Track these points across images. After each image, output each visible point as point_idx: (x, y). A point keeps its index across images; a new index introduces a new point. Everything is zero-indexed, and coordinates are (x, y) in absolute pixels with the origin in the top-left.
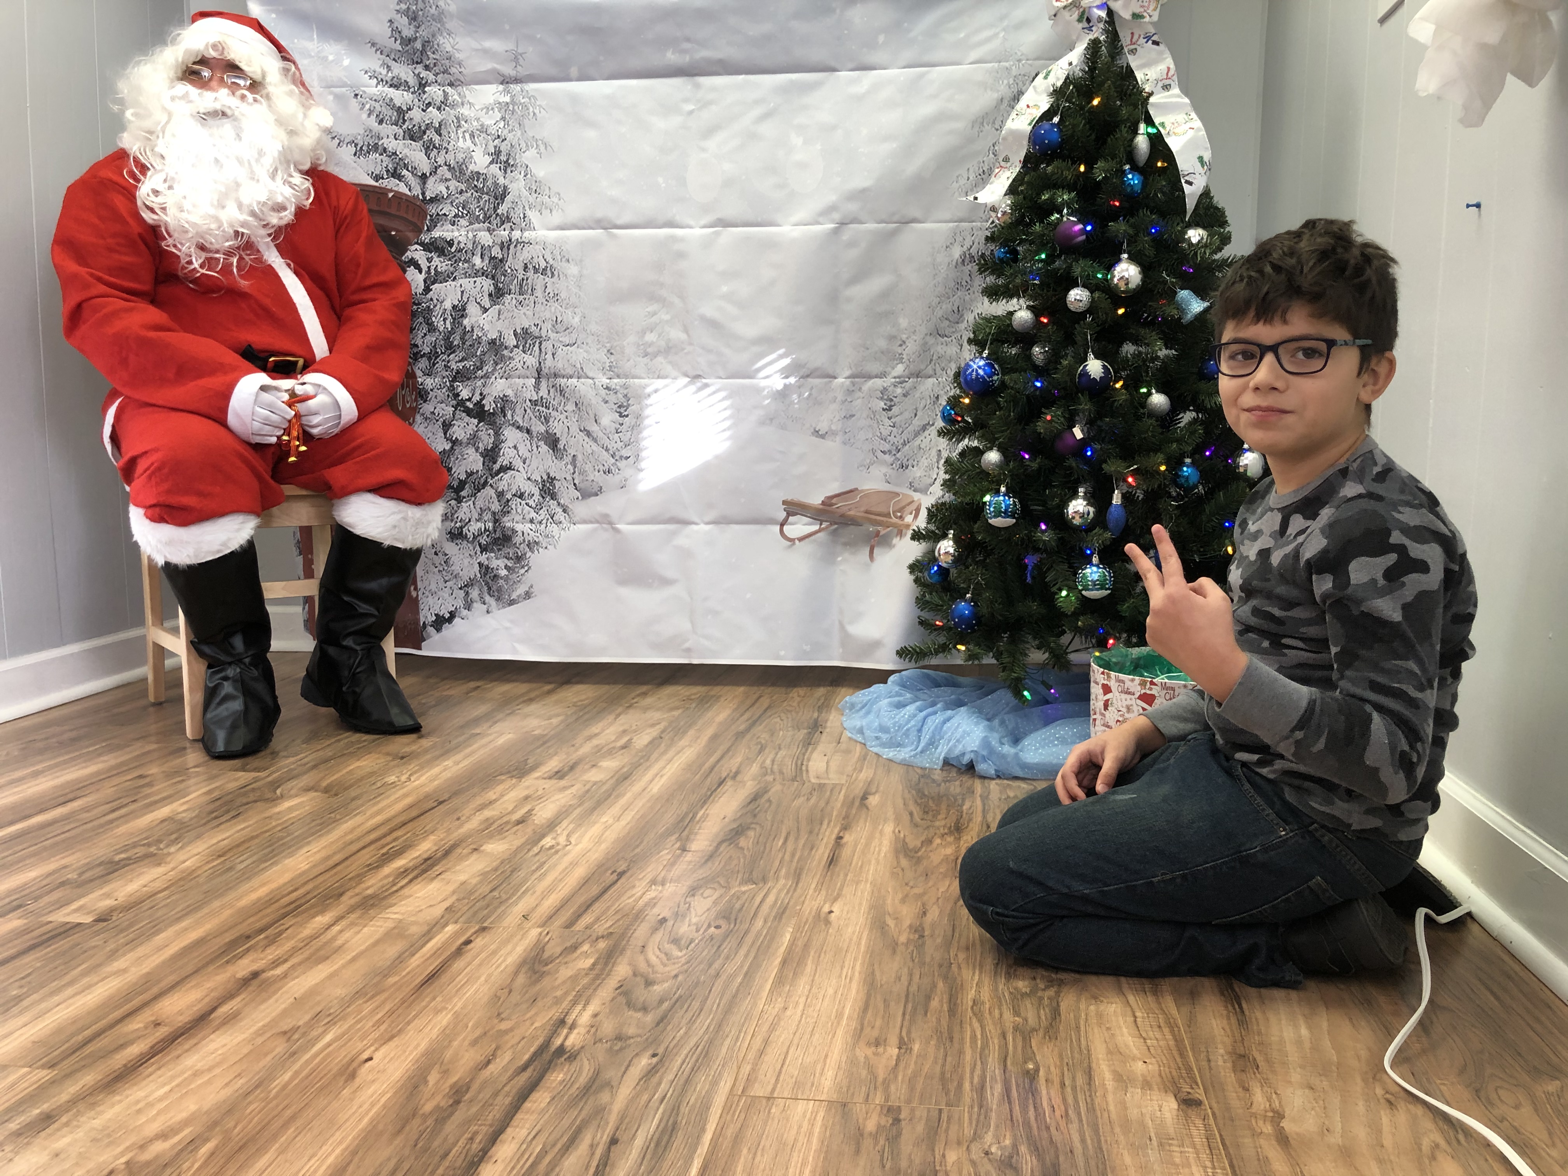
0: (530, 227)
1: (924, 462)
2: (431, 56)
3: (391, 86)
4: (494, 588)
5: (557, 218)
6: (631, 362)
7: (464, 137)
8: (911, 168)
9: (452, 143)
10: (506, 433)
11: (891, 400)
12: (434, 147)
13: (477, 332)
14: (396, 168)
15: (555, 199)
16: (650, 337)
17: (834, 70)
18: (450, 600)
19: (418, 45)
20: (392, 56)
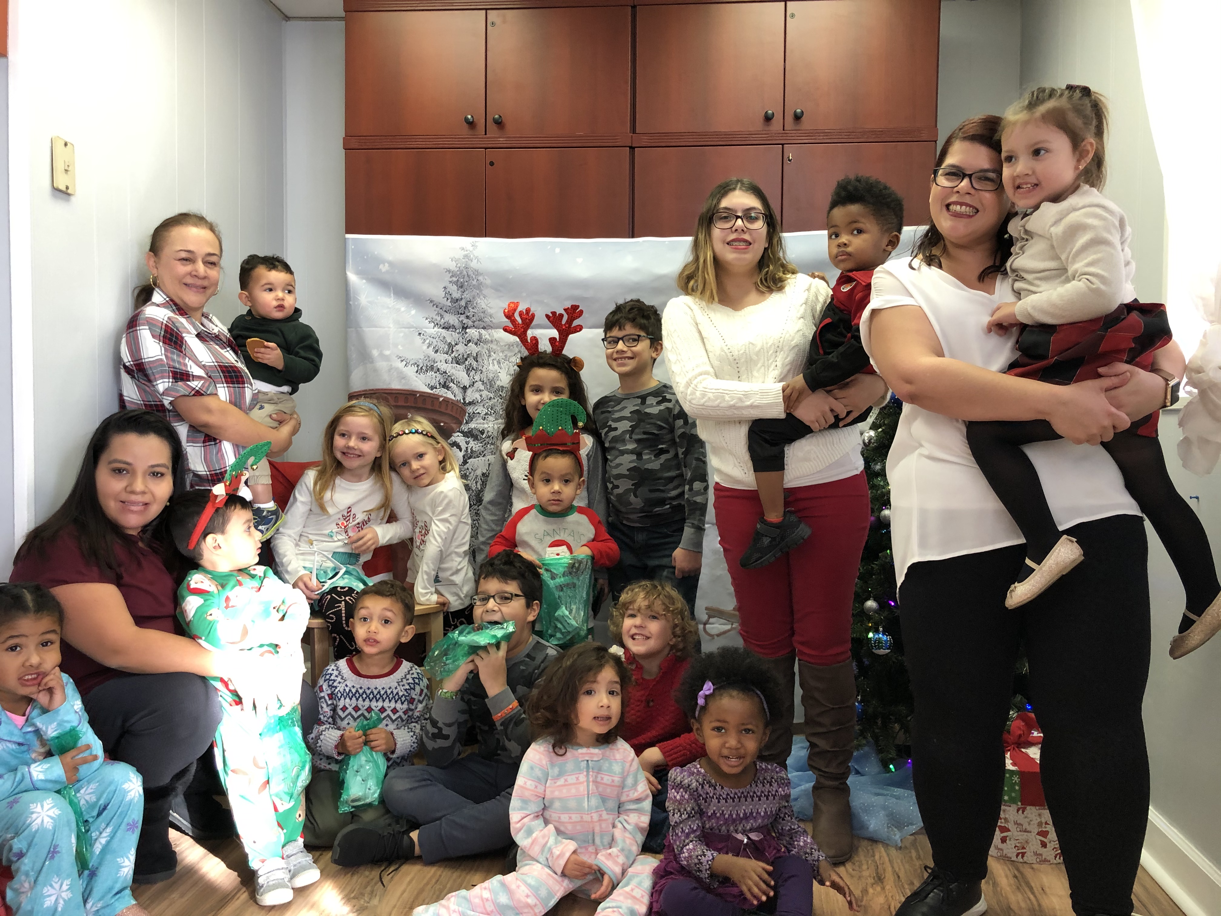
2: (471, 310)
3: (443, 328)
9: (485, 366)
12: (473, 369)
19: (463, 303)
20: (444, 309)
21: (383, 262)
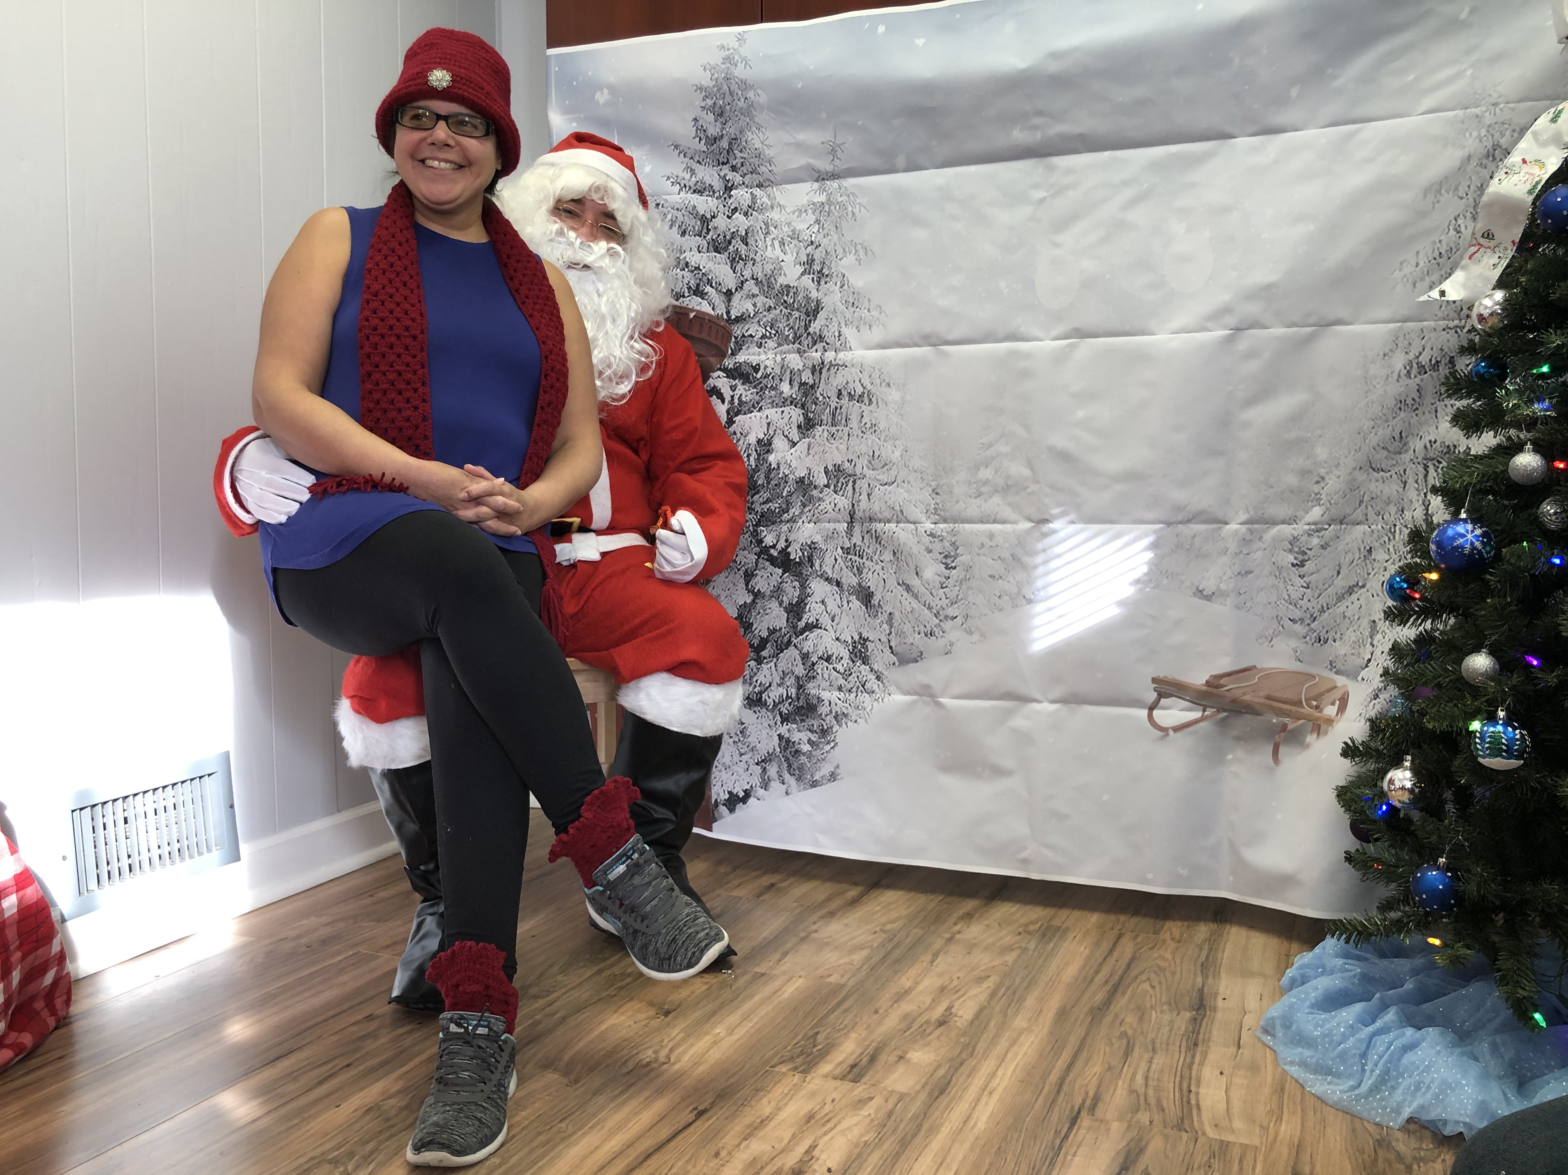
0: (845, 347)
1: (1351, 636)
2: (739, 154)
3: (694, 191)
4: (795, 765)
5: (877, 335)
6: (961, 505)
7: (773, 245)
8: (1336, 255)
9: (760, 252)
10: (812, 585)
11: (1304, 553)
12: (741, 258)
13: (784, 470)
14: (698, 285)
15: (875, 313)
16: (985, 474)
17: (1227, 136)
18: (746, 777)
19: (724, 144)
20: (696, 158)
21: (601, 87)
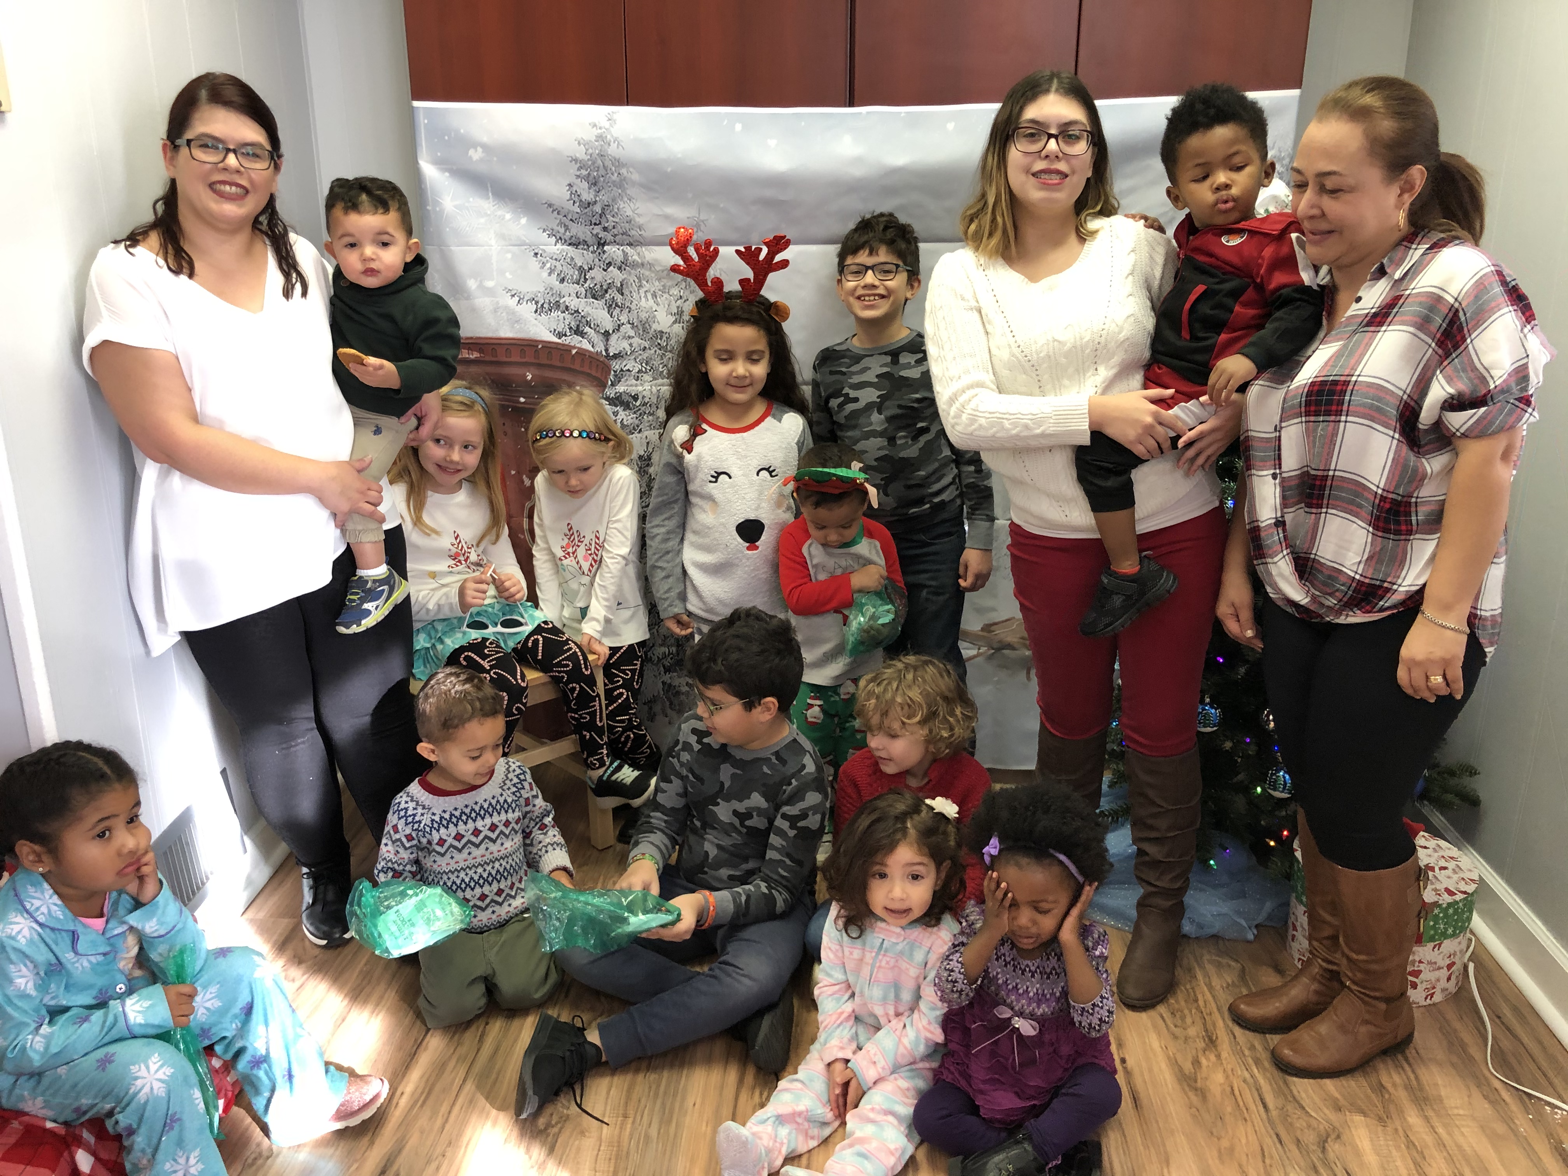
2: (611, 219)
3: (570, 245)
9: (635, 302)
12: (617, 305)
14: (578, 326)
19: (598, 209)
20: (570, 217)
21: (475, 145)
